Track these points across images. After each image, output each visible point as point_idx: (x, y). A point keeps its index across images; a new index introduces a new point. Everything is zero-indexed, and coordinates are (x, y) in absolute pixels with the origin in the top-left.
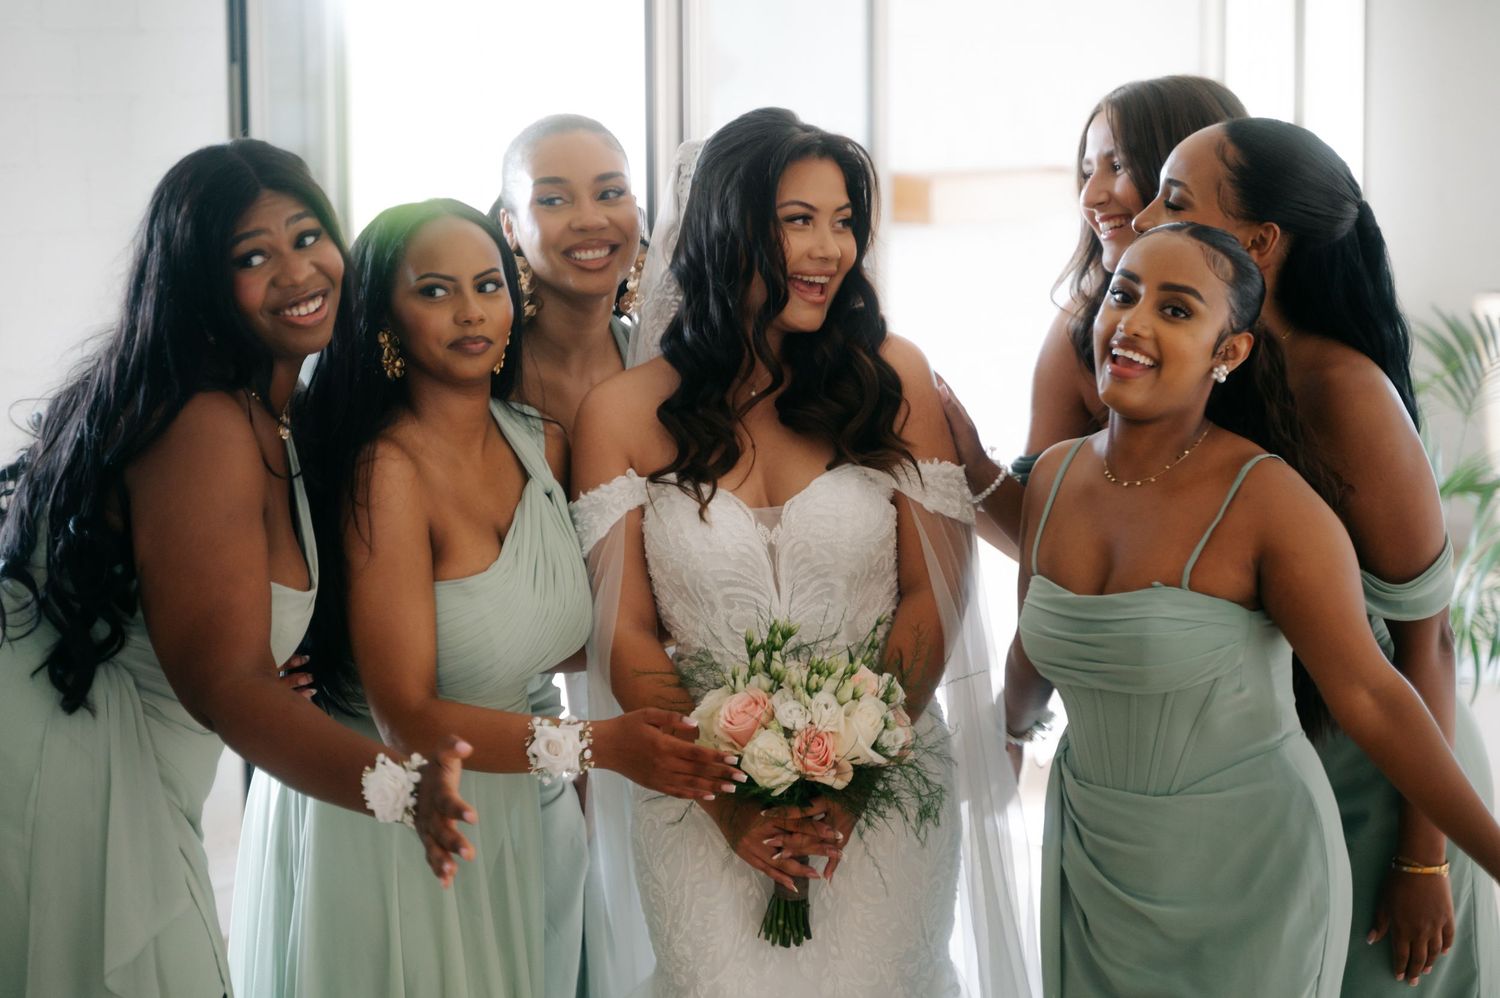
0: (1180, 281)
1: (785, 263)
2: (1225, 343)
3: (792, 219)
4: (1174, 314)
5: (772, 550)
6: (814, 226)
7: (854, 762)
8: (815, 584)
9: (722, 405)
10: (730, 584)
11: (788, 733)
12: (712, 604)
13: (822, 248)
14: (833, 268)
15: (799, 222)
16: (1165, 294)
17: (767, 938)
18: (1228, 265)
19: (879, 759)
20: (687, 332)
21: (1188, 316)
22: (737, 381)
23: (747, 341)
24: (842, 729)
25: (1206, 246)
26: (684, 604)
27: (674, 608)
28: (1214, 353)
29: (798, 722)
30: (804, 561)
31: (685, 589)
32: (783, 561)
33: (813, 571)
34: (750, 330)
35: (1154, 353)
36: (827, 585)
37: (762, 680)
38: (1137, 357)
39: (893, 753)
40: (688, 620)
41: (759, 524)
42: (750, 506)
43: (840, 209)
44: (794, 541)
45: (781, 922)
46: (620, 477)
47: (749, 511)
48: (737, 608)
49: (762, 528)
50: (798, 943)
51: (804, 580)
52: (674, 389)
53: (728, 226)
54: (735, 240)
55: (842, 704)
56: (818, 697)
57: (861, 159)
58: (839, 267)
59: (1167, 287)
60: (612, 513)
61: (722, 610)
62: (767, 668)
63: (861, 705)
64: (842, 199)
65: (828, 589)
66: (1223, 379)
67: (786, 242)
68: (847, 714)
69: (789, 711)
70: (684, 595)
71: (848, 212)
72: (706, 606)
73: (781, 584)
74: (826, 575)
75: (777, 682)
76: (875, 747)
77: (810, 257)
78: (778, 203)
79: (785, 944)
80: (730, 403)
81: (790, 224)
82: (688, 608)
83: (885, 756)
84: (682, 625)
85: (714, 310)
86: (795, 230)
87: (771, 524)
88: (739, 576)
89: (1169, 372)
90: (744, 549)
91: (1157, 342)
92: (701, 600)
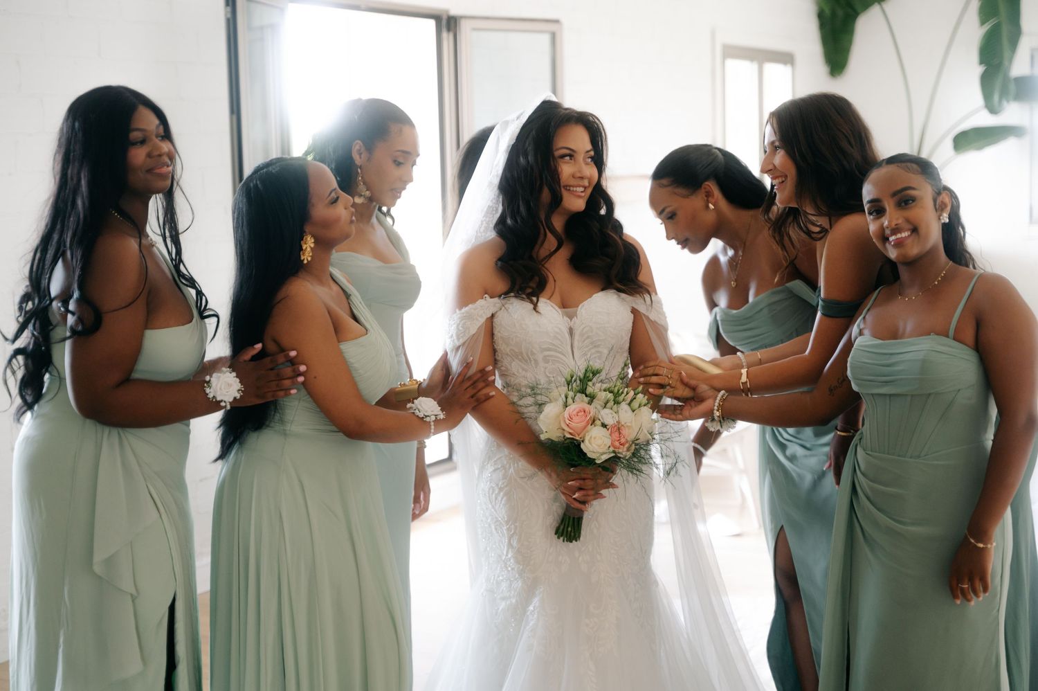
1: (559, 180)
2: (938, 202)
3: (563, 156)
5: (571, 331)
6: (575, 160)
7: (636, 442)
8: (593, 351)
9: (531, 258)
10: (549, 350)
12: (536, 361)
13: (580, 172)
14: (586, 183)
15: (568, 158)
20: (509, 221)
22: (537, 246)
23: (542, 222)
26: (519, 362)
27: (513, 364)
28: (936, 210)
29: (609, 422)
30: (588, 337)
31: (521, 353)
32: (576, 337)
33: (592, 343)
34: (543, 217)
35: (911, 228)
36: (598, 352)
38: (903, 235)
40: (520, 371)
41: (565, 317)
42: (560, 308)
43: (588, 152)
44: (584, 326)
46: (480, 300)
47: (559, 310)
48: (550, 363)
49: (566, 319)
51: (586, 349)
52: (504, 251)
53: (528, 162)
54: (532, 169)
55: (634, 411)
56: (621, 407)
57: (597, 124)
58: (589, 183)
59: (894, 194)
60: (477, 319)
61: (542, 364)
64: (589, 146)
65: (599, 354)
66: (947, 220)
67: (560, 169)
68: (635, 416)
70: (520, 357)
71: (592, 153)
72: (533, 362)
73: (574, 351)
74: (598, 346)
77: (573, 177)
78: (554, 149)
80: (535, 256)
81: (562, 160)
82: (520, 363)
84: (516, 373)
85: (522, 209)
86: (565, 162)
87: (571, 317)
88: (554, 345)
89: (922, 231)
90: (557, 330)
91: (908, 221)
92: (530, 359)
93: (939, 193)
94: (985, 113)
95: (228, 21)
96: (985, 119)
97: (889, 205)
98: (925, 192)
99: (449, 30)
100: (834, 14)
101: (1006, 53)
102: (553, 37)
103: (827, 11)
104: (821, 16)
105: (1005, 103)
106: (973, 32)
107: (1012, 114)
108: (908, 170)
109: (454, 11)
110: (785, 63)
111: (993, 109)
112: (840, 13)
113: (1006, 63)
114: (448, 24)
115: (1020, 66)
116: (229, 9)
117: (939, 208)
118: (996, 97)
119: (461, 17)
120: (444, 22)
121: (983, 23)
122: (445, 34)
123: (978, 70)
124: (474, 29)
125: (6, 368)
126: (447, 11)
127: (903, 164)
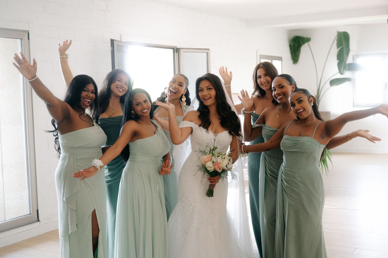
0: (298, 98)
2: (309, 100)
4: (300, 102)
5: (215, 140)
7: (223, 168)
11: (213, 162)
15: (201, 91)
16: (297, 101)
17: (206, 196)
18: (301, 91)
19: (226, 168)
21: (302, 101)
24: (221, 163)
25: (297, 92)
28: (309, 102)
29: (215, 161)
30: (219, 142)
32: (216, 142)
35: (303, 108)
37: (211, 154)
38: (301, 111)
39: (229, 168)
42: (214, 133)
44: (218, 139)
45: (209, 193)
49: (214, 136)
50: (211, 197)
55: (222, 159)
56: (219, 158)
59: (297, 100)
62: (212, 153)
63: (225, 160)
66: (313, 105)
68: (223, 161)
69: (214, 159)
72: (202, 146)
73: (214, 145)
75: (213, 155)
76: (226, 166)
79: (209, 197)
83: (228, 168)
87: (216, 136)
88: (209, 143)
89: (306, 109)
90: (211, 139)
91: (301, 107)
92: (202, 145)
93: (309, 98)
94: (339, 74)
95: (112, 51)
96: (339, 76)
97: (296, 103)
98: (305, 98)
99: (177, 52)
100: (294, 45)
101: (345, 56)
102: (207, 53)
103: (292, 45)
104: (290, 46)
105: (345, 71)
106: (335, 50)
107: (347, 74)
108: (299, 93)
109: (178, 47)
110: (279, 60)
111: (341, 73)
112: (296, 45)
113: (345, 59)
114: (177, 50)
115: (349, 60)
116: (112, 48)
117: (310, 102)
118: (342, 70)
119: (181, 48)
120: (175, 50)
121: (338, 48)
122: (176, 54)
123: (337, 62)
124: (184, 52)
125: (55, 144)
126: (176, 47)
127: (298, 92)
